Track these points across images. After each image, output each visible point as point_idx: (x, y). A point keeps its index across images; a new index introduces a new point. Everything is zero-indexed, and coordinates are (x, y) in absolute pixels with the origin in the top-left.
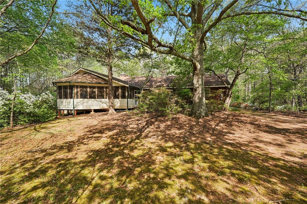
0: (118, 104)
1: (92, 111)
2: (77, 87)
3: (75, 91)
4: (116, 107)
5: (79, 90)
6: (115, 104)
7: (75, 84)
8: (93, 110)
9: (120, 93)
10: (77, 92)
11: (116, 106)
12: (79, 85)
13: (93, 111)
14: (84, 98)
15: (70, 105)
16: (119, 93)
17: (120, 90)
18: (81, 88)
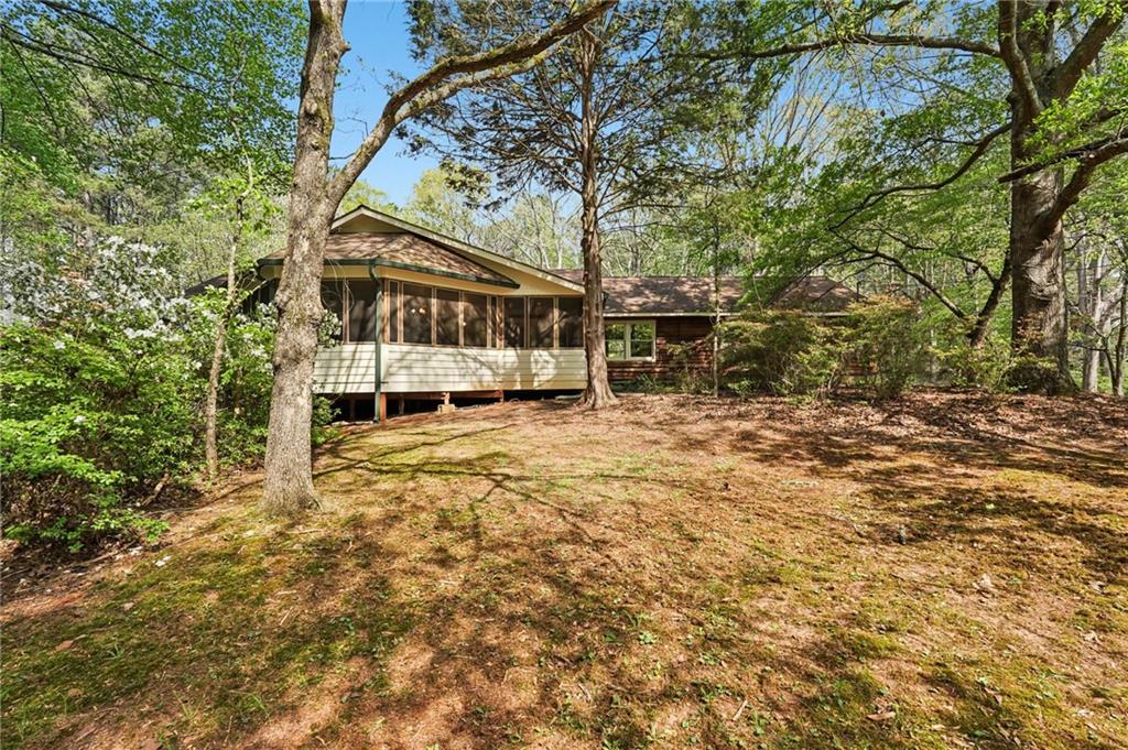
0: (545, 371)
1: (443, 402)
2: (394, 288)
3: (384, 305)
4: (536, 384)
5: (400, 300)
6: (534, 371)
7: (387, 276)
8: (448, 396)
9: (556, 327)
10: (394, 313)
11: (536, 379)
12: (401, 282)
13: (447, 401)
14: (419, 342)
15: (353, 371)
16: (552, 326)
17: (556, 312)
18: (409, 297)
